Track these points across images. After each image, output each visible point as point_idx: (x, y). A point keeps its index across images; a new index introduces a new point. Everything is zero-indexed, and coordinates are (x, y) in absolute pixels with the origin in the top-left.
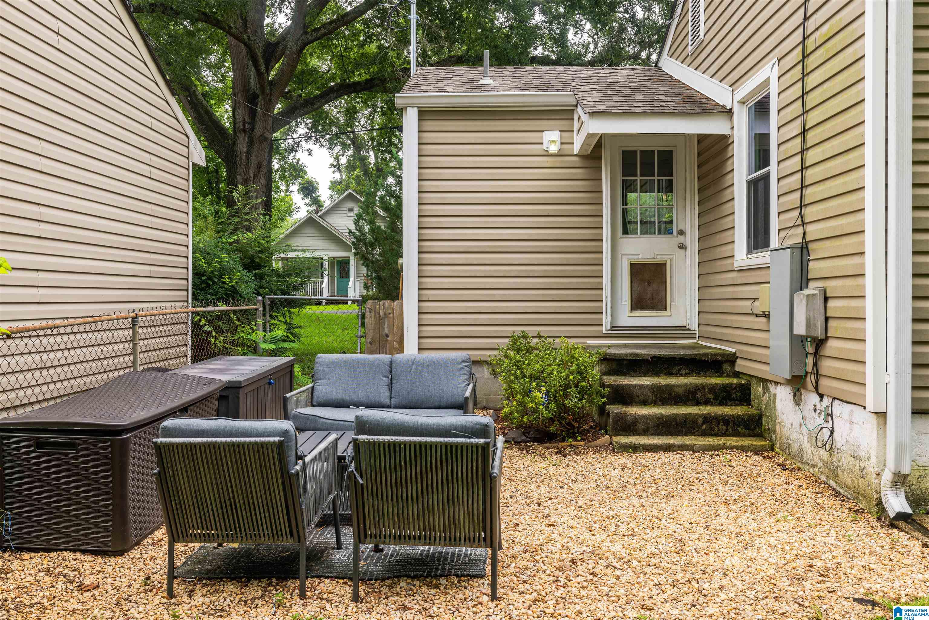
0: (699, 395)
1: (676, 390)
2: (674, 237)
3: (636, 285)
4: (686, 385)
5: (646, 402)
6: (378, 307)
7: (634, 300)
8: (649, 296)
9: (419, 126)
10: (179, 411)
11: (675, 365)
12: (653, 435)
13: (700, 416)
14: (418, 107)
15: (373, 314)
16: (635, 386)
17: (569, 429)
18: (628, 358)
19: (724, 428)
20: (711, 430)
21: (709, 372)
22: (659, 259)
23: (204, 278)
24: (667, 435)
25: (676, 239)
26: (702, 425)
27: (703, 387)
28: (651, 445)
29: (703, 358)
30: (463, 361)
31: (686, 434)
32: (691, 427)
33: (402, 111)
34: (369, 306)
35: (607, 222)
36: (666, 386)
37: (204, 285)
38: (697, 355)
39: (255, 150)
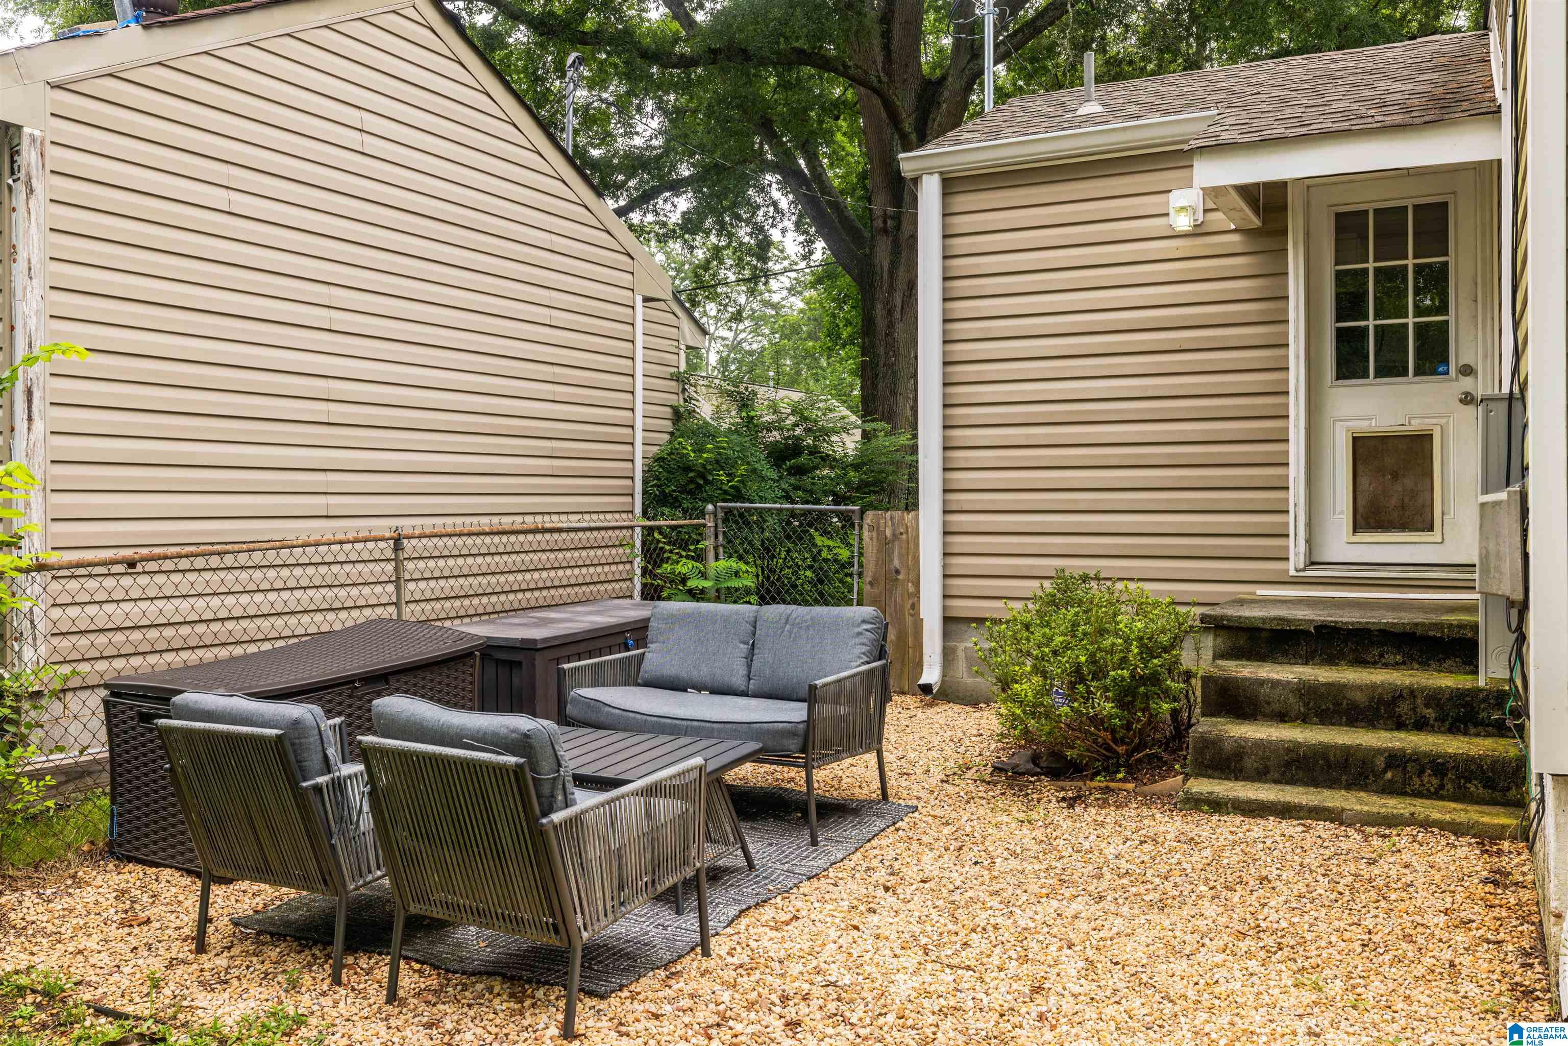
0: (1403, 708)
1: (1350, 695)
2: (1451, 380)
3: (1364, 481)
4: (1373, 687)
5: (1285, 715)
6: (882, 521)
7: (1360, 510)
8: (1394, 501)
9: (944, 205)
10: (360, 680)
11: (1372, 644)
12: (1276, 782)
13: (1379, 751)
14: (941, 173)
15: (874, 534)
16: (1262, 682)
17: (1108, 758)
18: (1267, 626)
19: (1435, 781)
20: (1404, 784)
21: (1448, 663)
22: (1417, 425)
23: (691, 474)
24: (1306, 784)
25: (1454, 384)
26: (1385, 771)
27: (1412, 692)
28: (1250, 802)
29: (1431, 633)
30: (864, 622)
31: (1348, 787)
32: (1361, 774)
33: (916, 181)
34: (869, 521)
35: (1298, 357)
36: (1329, 685)
37: (692, 486)
38: (1417, 624)
39: (903, 260)
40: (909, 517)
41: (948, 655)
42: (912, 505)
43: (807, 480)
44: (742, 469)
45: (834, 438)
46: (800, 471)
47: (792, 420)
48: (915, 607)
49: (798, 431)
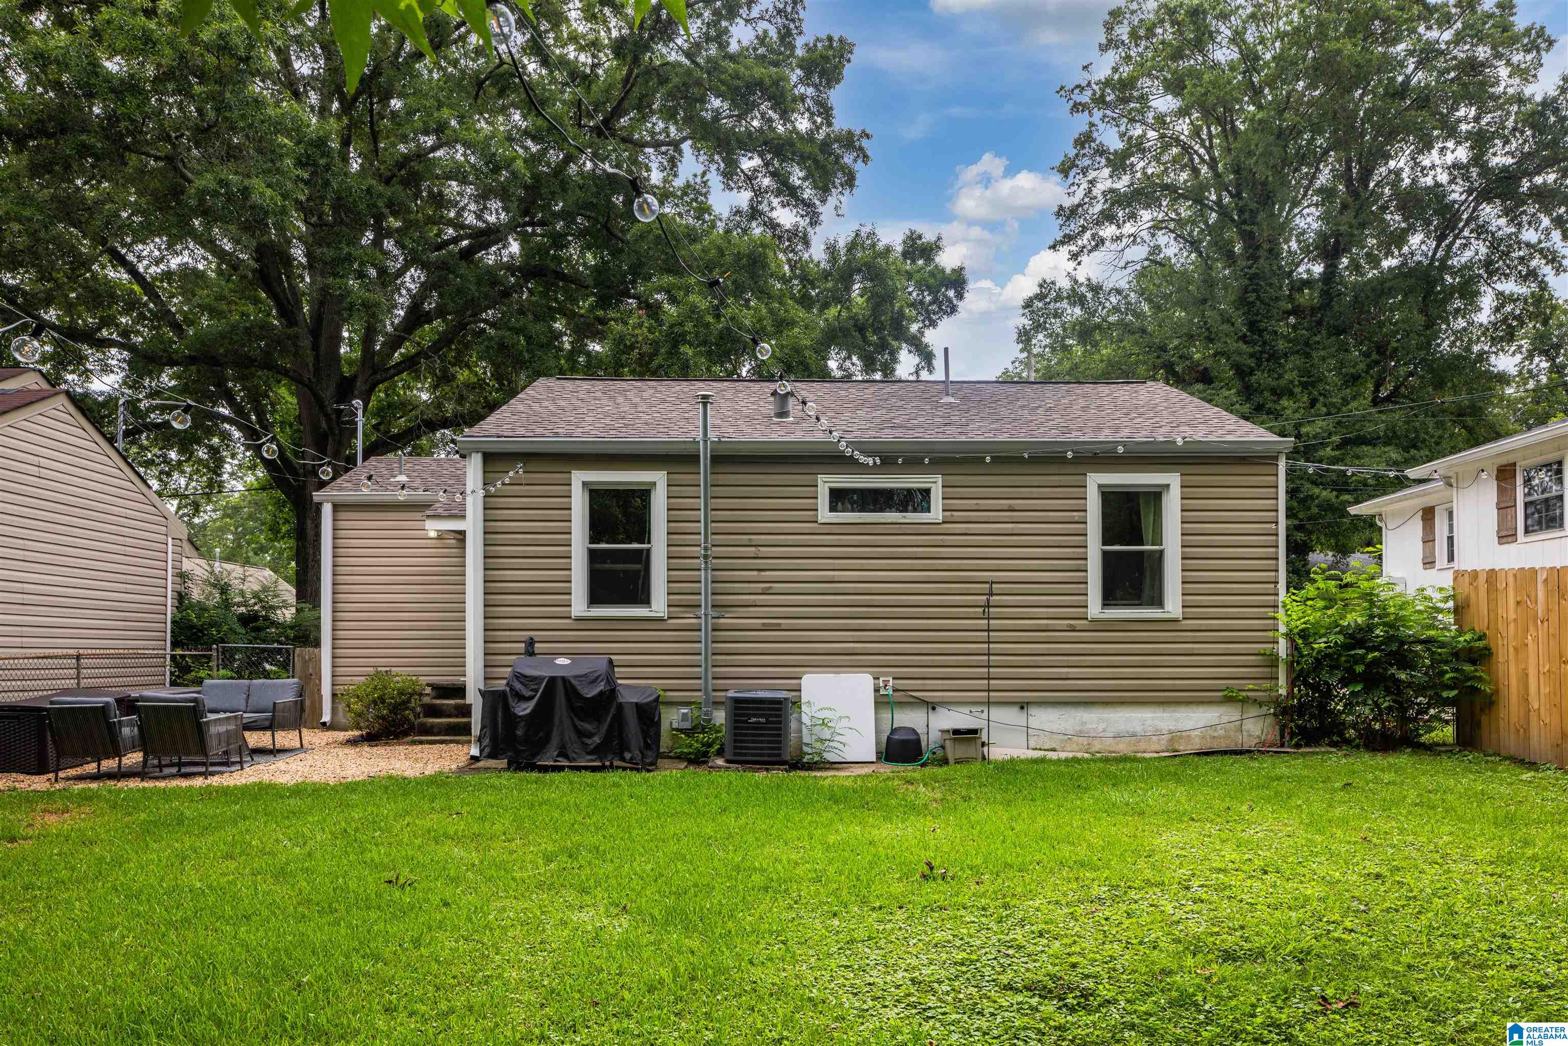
5: (451, 715)
6: (304, 653)
9: (334, 516)
12: (443, 735)
14: (329, 502)
15: (301, 658)
16: (443, 705)
28: (432, 740)
40: (316, 651)
41: (334, 711)
42: (317, 644)
43: (262, 634)
44: (225, 628)
45: (278, 612)
46: (258, 629)
47: (253, 601)
48: (319, 690)
49: (256, 608)
